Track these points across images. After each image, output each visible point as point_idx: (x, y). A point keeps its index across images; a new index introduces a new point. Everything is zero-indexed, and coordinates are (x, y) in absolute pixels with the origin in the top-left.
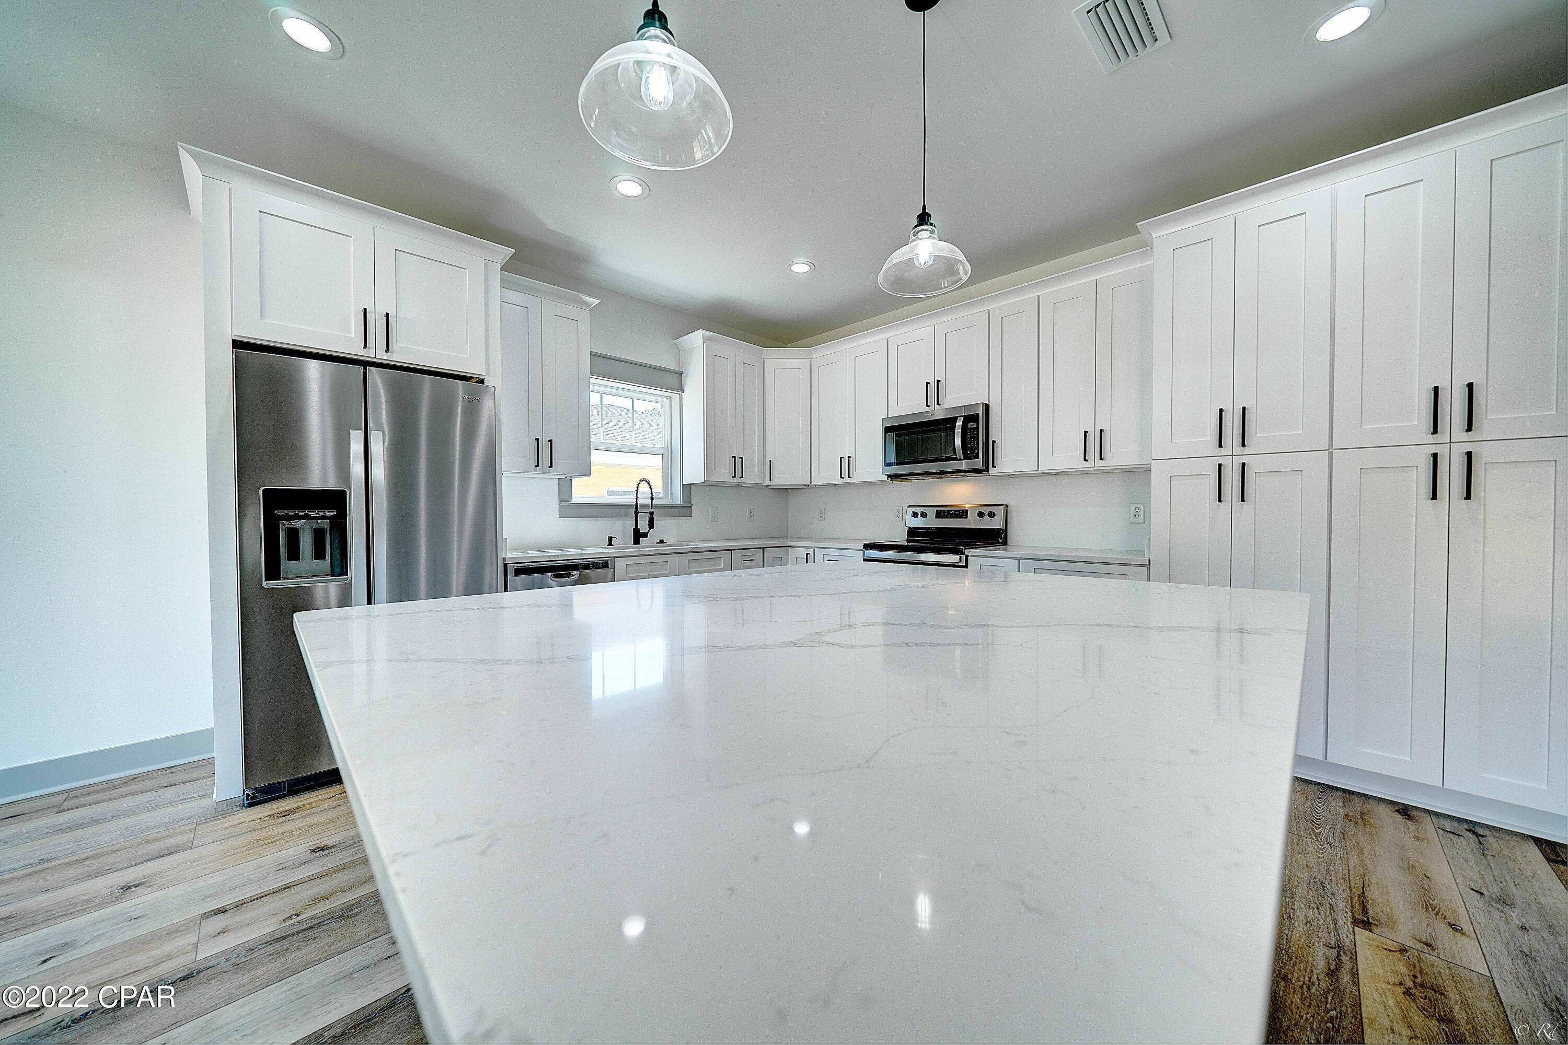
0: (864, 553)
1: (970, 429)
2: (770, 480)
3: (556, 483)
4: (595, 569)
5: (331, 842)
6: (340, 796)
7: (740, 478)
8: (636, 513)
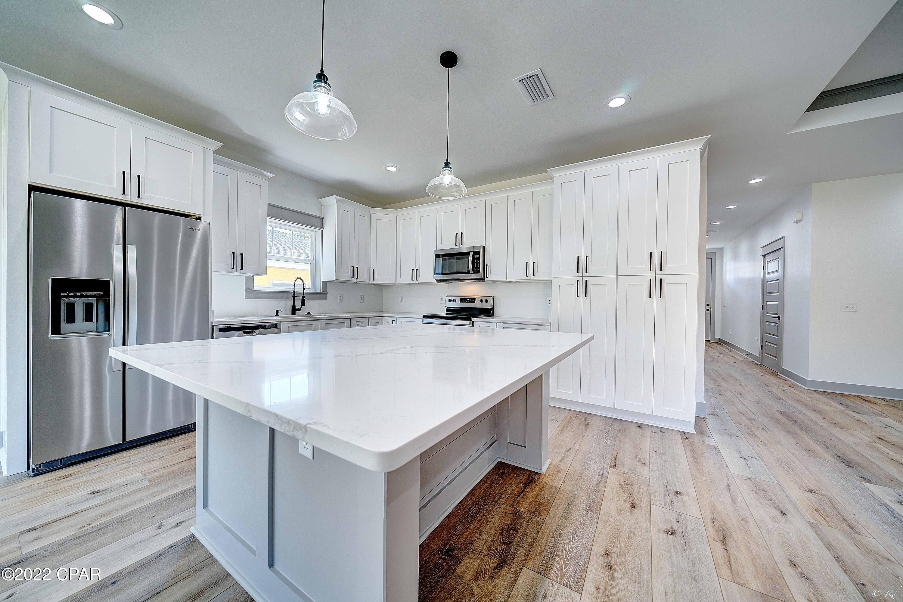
0: (423, 320)
1: (476, 258)
2: (373, 280)
3: (244, 278)
4: (269, 328)
5: (102, 488)
6: (102, 465)
7: (356, 278)
8: (294, 297)
